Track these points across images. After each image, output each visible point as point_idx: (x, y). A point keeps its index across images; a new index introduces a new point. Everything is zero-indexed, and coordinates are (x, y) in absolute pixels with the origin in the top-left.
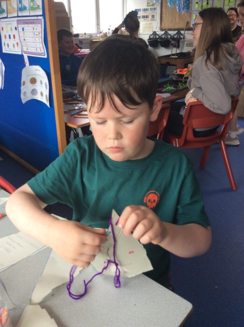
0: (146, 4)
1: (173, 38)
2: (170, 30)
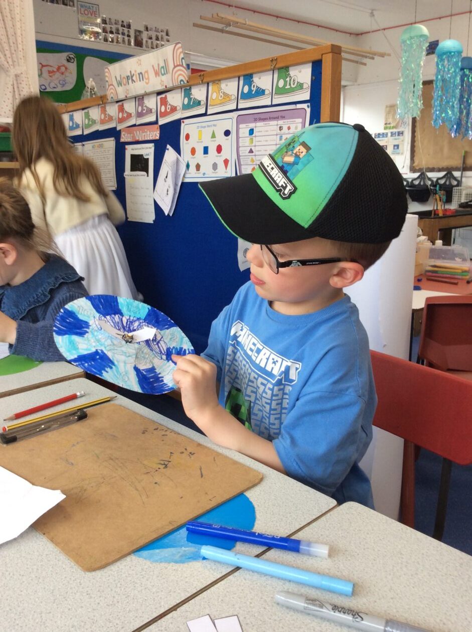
0: (383, 126)
1: (436, 185)
2: (432, 170)
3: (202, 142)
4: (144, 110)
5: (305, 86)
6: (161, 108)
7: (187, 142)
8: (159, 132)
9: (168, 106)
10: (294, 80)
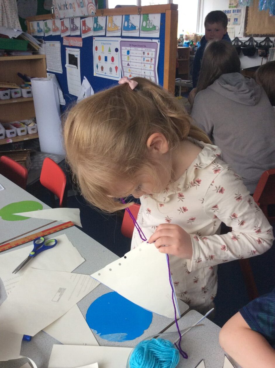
0: (228, 5)
1: (259, 46)
2: (257, 36)
3: (104, 53)
4: (74, 27)
5: (157, 28)
6: (82, 27)
7: (96, 51)
8: (82, 42)
9: (86, 27)
10: (151, 23)
